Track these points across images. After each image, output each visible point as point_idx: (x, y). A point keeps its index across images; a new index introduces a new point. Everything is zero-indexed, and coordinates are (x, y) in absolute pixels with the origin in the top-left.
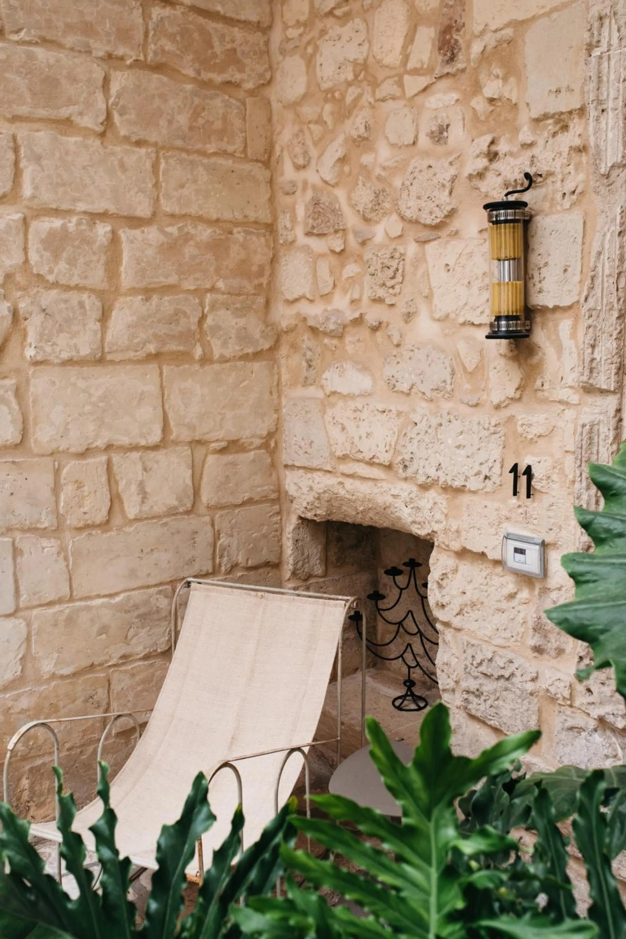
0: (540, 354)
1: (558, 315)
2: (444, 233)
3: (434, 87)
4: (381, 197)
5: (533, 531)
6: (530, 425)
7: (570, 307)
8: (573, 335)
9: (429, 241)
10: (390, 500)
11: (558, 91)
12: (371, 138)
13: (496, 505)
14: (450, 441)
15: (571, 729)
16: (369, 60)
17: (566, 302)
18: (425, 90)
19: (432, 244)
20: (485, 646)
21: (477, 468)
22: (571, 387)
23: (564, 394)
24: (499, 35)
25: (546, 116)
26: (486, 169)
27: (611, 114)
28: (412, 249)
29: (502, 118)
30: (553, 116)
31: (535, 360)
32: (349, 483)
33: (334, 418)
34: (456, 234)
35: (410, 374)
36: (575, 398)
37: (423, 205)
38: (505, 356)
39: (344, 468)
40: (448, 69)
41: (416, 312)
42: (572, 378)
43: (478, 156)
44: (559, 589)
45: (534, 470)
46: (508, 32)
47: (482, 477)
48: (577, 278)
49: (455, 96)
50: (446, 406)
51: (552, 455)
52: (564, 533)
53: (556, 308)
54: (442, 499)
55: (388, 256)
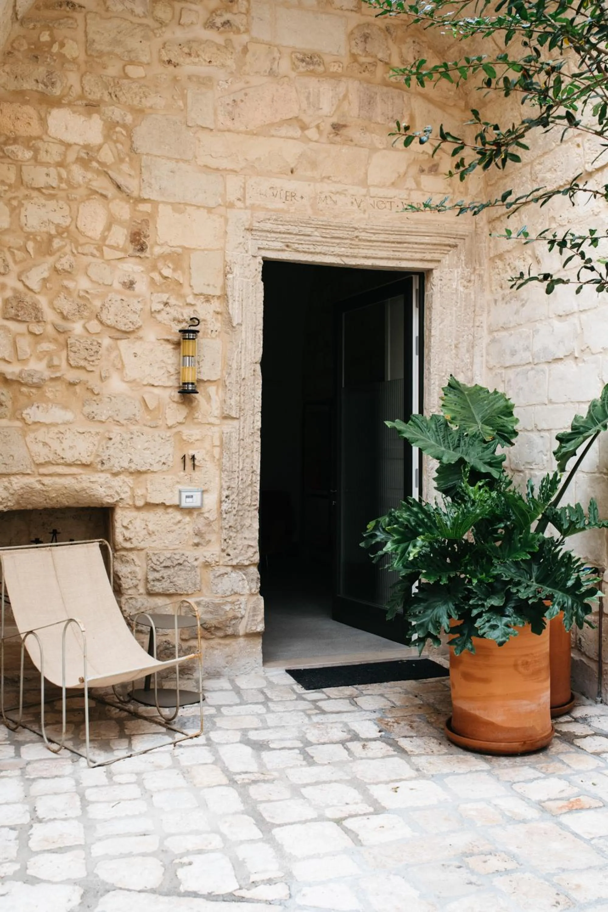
0: (196, 402)
1: (206, 384)
2: (132, 336)
3: (126, 260)
4: (82, 309)
5: (195, 486)
6: (192, 435)
7: (215, 381)
8: (217, 393)
9: (121, 339)
10: (89, 485)
11: (208, 285)
12: (73, 273)
13: (170, 477)
14: (139, 447)
15: (219, 576)
16: (70, 228)
17: (214, 378)
18: (119, 259)
19: (123, 341)
20: (165, 552)
21: (158, 459)
22: (216, 417)
23: (212, 420)
24: (173, 249)
25: (201, 294)
26: (163, 310)
27: (237, 303)
28: (106, 342)
29: (171, 288)
30: (204, 295)
31: (194, 404)
32: (47, 480)
33: (36, 439)
34: (141, 338)
35: (108, 410)
36: (217, 422)
37: (119, 319)
38: (177, 402)
39: (42, 470)
40: (138, 254)
41: (109, 377)
42: (217, 412)
43: (159, 302)
44: (209, 512)
45: (196, 457)
46: (180, 250)
47: (161, 463)
48: (220, 368)
49: (142, 269)
50: (134, 428)
51: (205, 448)
52: (212, 484)
53: (209, 381)
54: (130, 480)
55: (89, 343)
